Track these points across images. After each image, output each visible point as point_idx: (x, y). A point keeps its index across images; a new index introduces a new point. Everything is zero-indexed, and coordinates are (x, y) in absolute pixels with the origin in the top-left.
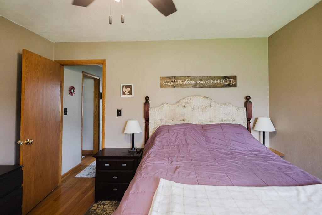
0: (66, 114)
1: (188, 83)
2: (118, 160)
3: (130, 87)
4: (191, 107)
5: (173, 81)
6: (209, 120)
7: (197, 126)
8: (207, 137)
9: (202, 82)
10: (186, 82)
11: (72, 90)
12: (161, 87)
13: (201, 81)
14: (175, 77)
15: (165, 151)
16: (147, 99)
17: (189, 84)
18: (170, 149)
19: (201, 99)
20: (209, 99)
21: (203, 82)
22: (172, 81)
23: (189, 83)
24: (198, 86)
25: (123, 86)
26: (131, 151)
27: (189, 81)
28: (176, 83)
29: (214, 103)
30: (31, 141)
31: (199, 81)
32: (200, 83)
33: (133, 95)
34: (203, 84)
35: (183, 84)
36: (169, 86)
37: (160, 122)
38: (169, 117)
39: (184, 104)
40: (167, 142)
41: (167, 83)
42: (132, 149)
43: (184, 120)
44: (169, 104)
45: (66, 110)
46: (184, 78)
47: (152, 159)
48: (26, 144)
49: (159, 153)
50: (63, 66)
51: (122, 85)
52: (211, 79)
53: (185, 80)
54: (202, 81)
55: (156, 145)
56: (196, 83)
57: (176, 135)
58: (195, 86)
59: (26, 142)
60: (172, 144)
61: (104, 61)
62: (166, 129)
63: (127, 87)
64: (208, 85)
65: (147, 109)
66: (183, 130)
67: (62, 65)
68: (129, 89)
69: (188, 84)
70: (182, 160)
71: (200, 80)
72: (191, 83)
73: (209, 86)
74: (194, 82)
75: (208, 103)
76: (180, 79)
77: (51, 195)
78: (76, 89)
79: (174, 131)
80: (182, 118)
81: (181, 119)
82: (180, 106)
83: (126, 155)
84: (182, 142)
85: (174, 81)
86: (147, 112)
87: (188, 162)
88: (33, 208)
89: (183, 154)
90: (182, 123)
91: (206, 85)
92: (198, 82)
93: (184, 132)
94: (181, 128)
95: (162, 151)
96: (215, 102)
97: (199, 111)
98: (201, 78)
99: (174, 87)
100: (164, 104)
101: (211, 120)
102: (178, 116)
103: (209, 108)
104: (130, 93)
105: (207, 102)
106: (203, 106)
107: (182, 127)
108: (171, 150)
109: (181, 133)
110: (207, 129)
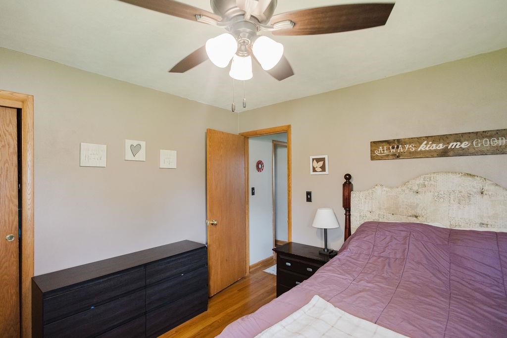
0: (253, 194)
1: (427, 149)
2: (302, 261)
3: (323, 160)
4: (432, 193)
5: (396, 146)
6: (479, 221)
7: (440, 232)
8: (455, 254)
9: (463, 146)
10: (423, 147)
11: (259, 166)
12: (373, 158)
13: (459, 143)
14: (398, 141)
15: (359, 262)
16: (348, 177)
17: (430, 151)
18: (370, 261)
19: (456, 179)
20: (478, 179)
21: (465, 145)
22: (393, 148)
23: (431, 148)
24: (451, 153)
25: (313, 159)
26: (323, 252)
27: (429, 146)
28: (401, 149)
29: (493, 188)
30: (215, 223)
31: (455, 144)
32: (457, 147)
33: (327, 172)
34: (463, 149)
35: (416, 152)
36: (388, 156)
37: (368, 215)
38: (385, 209)
39: (415, 188)
40: (369, 249)
41: (384, 150)
42: (324, 250)
43: (416, 217)
44: (386, 187)
45: (253, 189)
46: (419, 140)
47: (332, 269)
48: (212, 224)
49: (348, 263)
50: (248, 138)
51: (311, 158)
52: (486, 137)
53: (421, 144)
54: (461, 143)
55: (348, 250)
56: (448, 147)
57: (388, 239)
58: (444, 153)
59: (211, 222)
60: (376, 254)
61: (289, 127)
62: (374, 227)
63: (318, 160)
64: (476, 149)
65: (347, 194)
66: (403, 234)
67: (246, 137)
68: (321, 163)
69: (428, 151)
70: (379, 282)
71: (457, 141)
72: (434, 148)
73: (483, 153)
74: (441, 146)
75: (474, 187)
76: (410, 143)
77: (238, 283)
78: (264, 164)
79: (387, 233)
80: (413, 213)
81: (410, 214)
82: (407, 191)
83: (315, 258)
84: (395, 253)
85: (398, 147)
86: (346, 198)
87: (388, 288)
88: (220, 292)
89: (390, 273)
90: (411, 222)
91: (472, 150)
92: (451, 144)
93: (405, 237)
94: (402, 231)
95: (355, 261)
96: (497, 185)
97: (452, 201)
98: (459, 137)
99: (397, 156)
100: (376, 187)
101: (483, 222)
102: (403, 208)
103: (479, 197)
104: (323, 168)
105: (474, 185)
106: (460, 192)
107: (404, 229)
108: (370, 263)
109: (398, 238)
110: (459, 240)
